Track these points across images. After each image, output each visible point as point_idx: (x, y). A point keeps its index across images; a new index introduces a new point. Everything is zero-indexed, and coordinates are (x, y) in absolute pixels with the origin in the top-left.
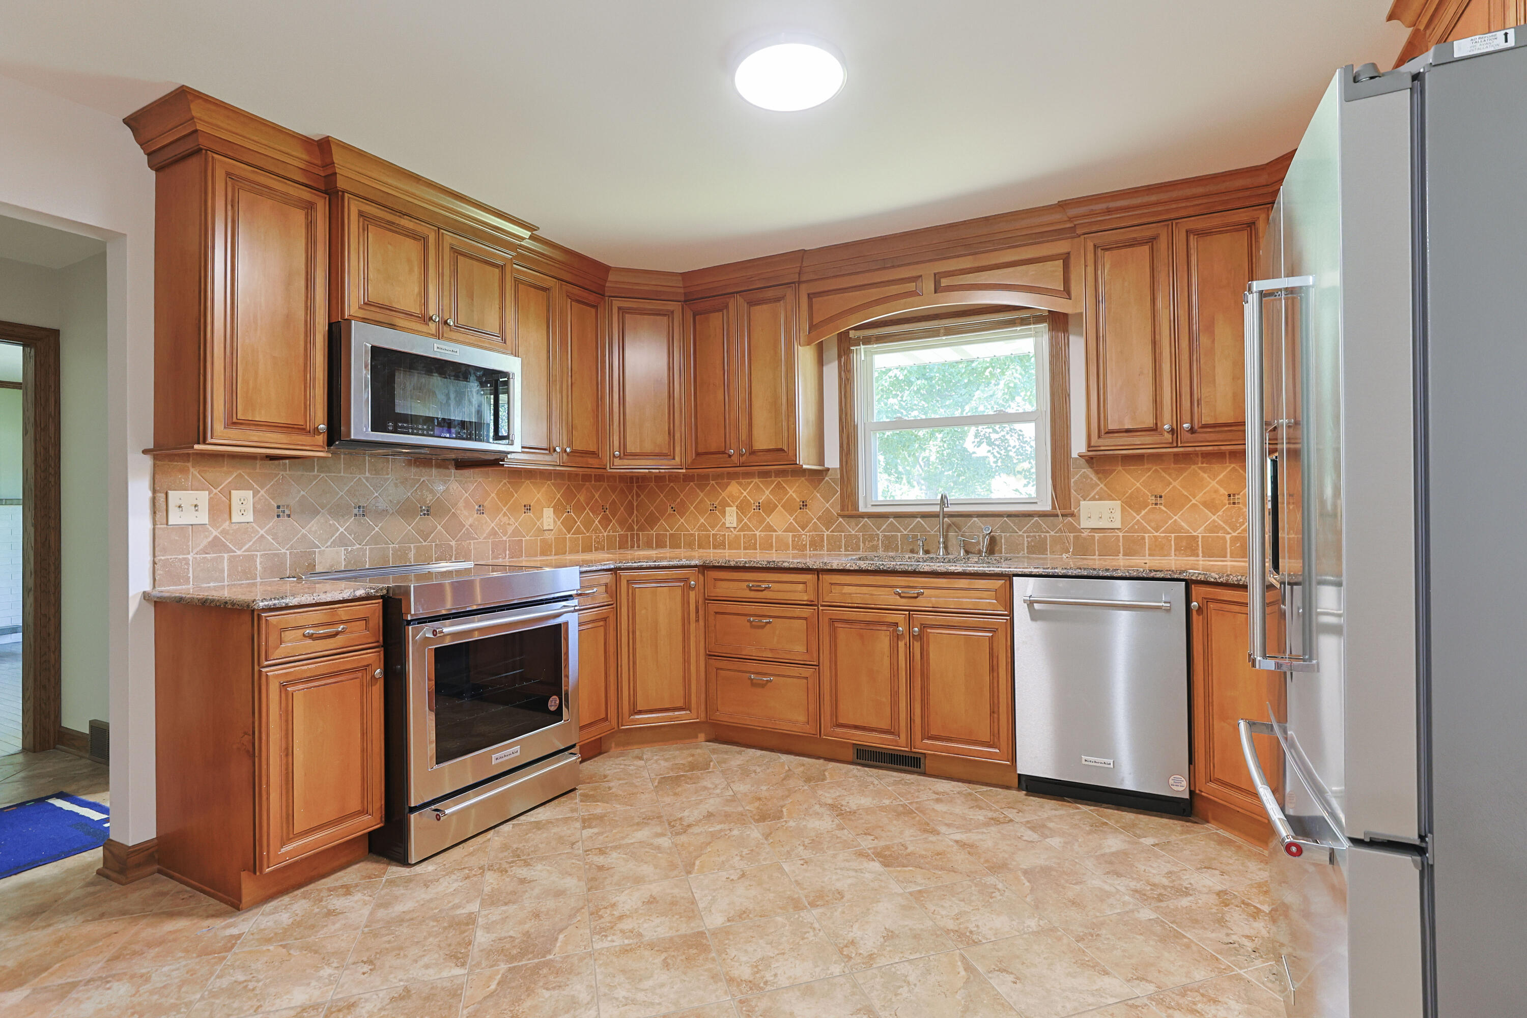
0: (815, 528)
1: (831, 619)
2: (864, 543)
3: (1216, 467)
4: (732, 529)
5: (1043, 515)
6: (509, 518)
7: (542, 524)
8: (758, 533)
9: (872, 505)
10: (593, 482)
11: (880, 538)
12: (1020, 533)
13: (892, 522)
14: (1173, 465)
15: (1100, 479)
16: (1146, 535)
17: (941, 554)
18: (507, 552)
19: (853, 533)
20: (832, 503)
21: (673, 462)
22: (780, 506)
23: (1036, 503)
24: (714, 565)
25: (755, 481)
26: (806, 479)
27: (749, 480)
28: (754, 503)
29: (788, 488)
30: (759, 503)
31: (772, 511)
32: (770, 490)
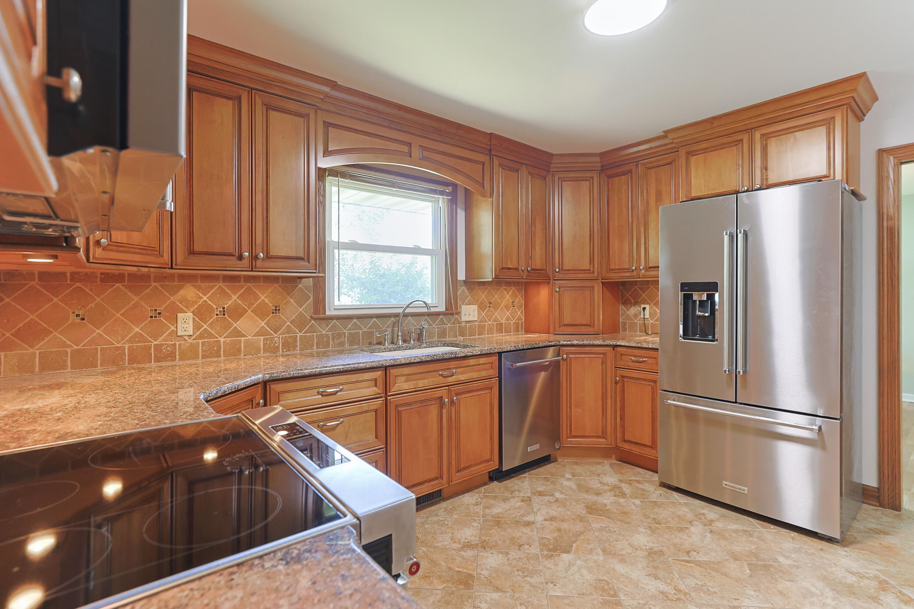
0: (289, 330)
1: (396, 405)
2: (333, 340)
3: (509, 288)
4: (186, 338)
5: (442, 314)
8: (222, 340)
9: (335, 309)
11: (346, 335)
13: (355, 322)
15: (469, 293)
16: (486, 324)
17: (400, 344)
19: (324, 332)
20: (306, 308)
22: (249, 311)
23: (437, 307)
24: (284, 376)
25: (218, 285)
26: (280, 286)
27: (211, 284)
28: (217, 308)
29: (259, 293)
30: (224, 308)
31: (241, 315)
32: (237, 295)
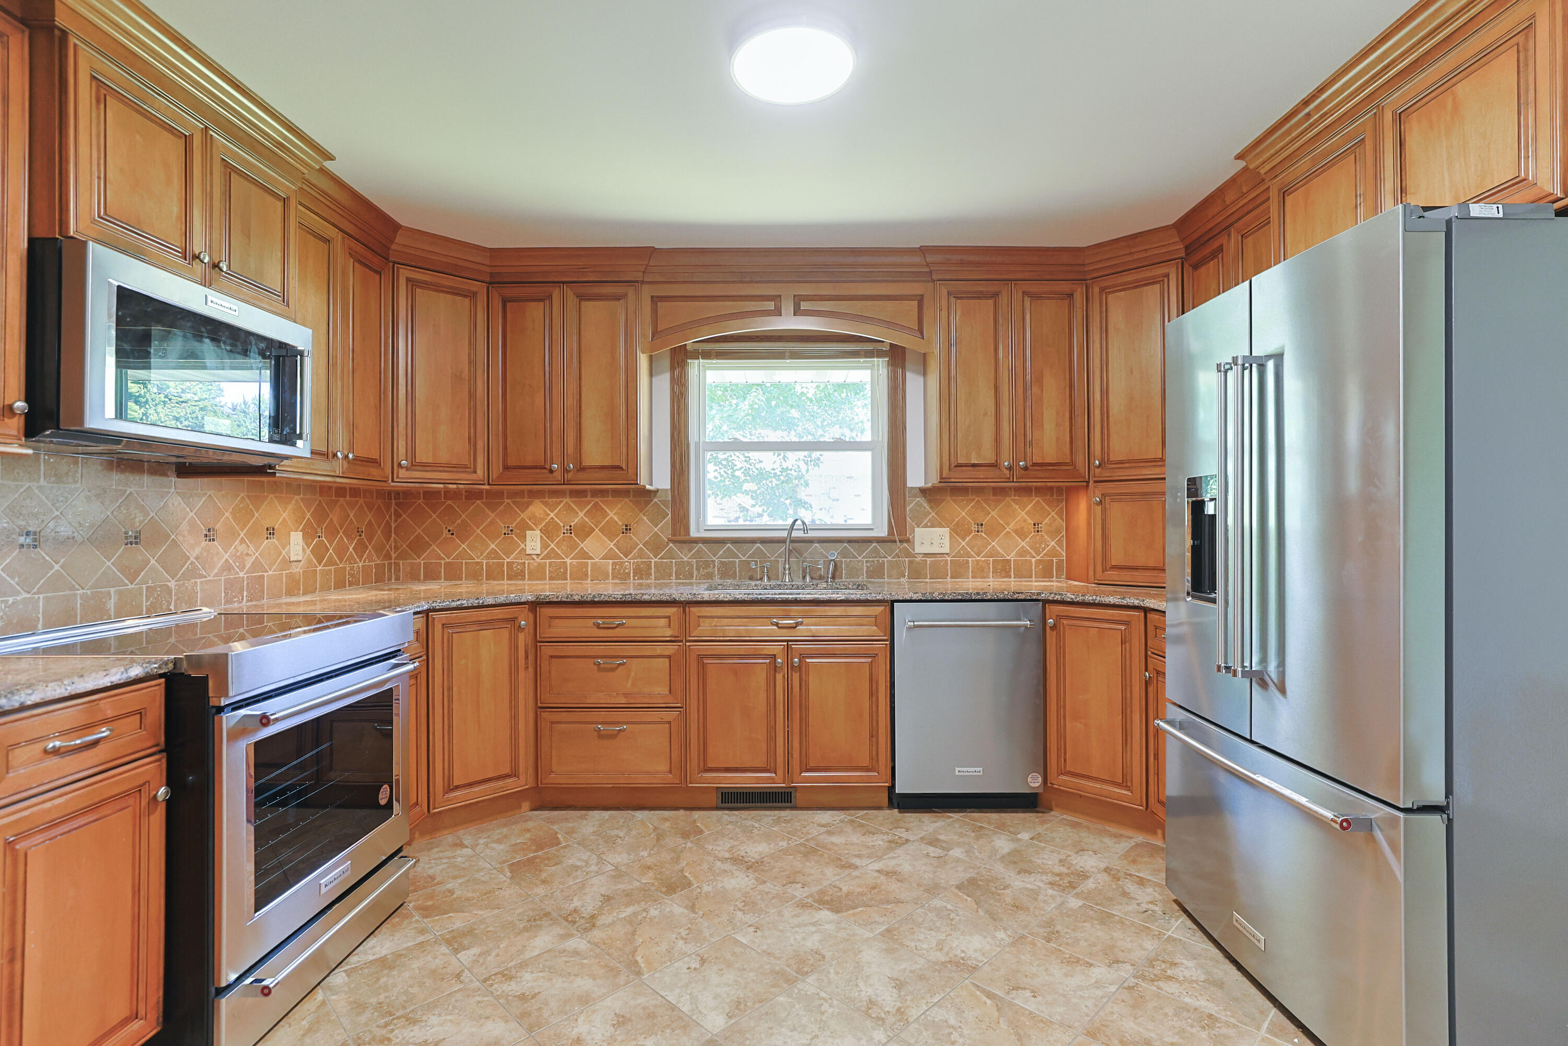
0: (641, 554)
1: (699, 655)
2: (698, 570)
3: (1025, 499)
4: (535, 557)
5: (880, 541)
6: (248, 547)
7: (288, 553)
8: (568, 561)
9: (705, 530)
10: (348, 498)
11: (716, 564)
12: (860, 558)
13: (729, 548)
14: (992, 497)
15: (931, 508)
16: (970, 559)
17: (786, 581)
18: (245, 593)
19: (686, 559)
20: (662, 527)
21: (473, 476)
22: (597, 530)
23: (872, 529)
24: (551, 600)
25: (565, 501)
26: (631, 501)
27: (558, 500)
28: (564, 526)
29: (607, 510)
30: (570, 526)
31: (588, 535)
32: (584, 512)
